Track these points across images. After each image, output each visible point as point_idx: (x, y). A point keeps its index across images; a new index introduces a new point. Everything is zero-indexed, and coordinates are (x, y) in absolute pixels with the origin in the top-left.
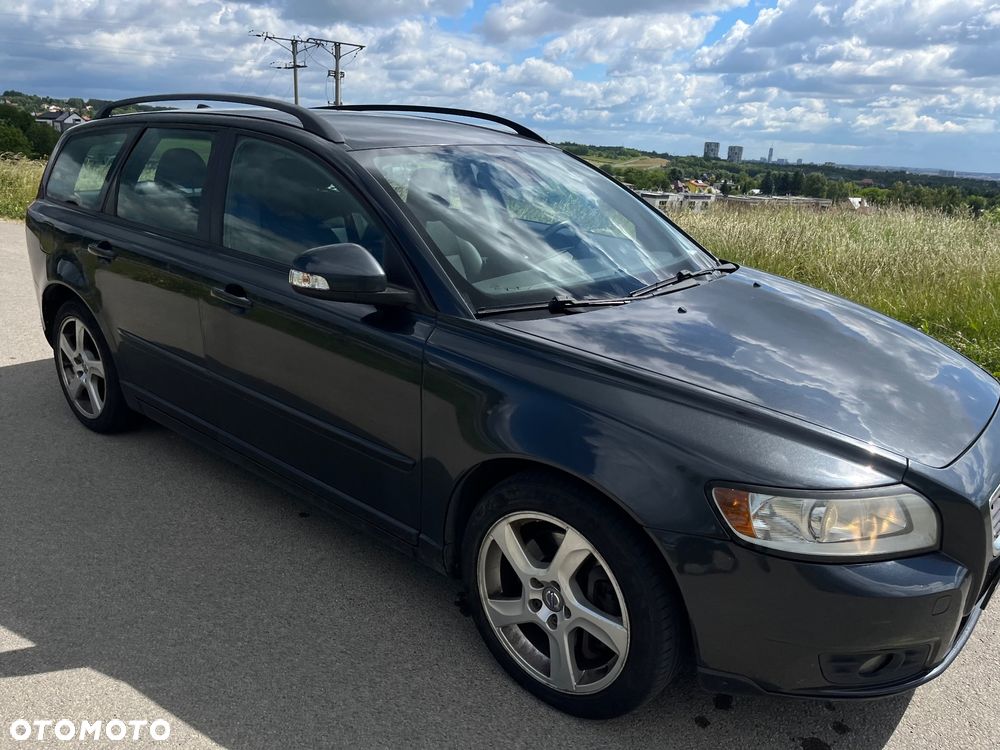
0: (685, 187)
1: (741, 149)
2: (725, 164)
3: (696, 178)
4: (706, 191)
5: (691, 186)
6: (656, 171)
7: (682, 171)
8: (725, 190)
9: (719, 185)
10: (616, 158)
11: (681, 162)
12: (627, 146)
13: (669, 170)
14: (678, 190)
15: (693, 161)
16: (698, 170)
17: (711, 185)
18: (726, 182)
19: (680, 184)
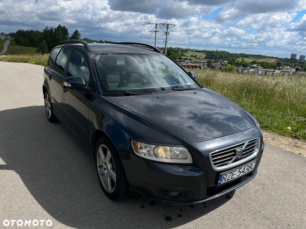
0: (283, 68)
1: (304, 56)
2: (298, 61)
3: (287, 65)
4: (290, 70)
5: (284, 68)
6: (272, 63)
7: (282, 63)
8: (297, 70)
9: (295, 68)
10: (258, 58)
11: (282, 60)
12: (263, 55)
13: (277, 63)
14: (279, 69)
15: (286, 60)
16: (288, 63)
17: (292, 68)
18: (298, 67)
19: (281, 67)
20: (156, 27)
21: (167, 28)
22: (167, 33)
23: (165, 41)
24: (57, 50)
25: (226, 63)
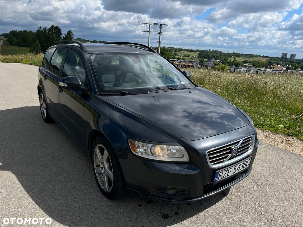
0: (274, 67)
1: (295, 55)
2: (289, 60)
3: (278, 64)
4: (281, 69)
5: (275, 67)
6: (263, 62)
7: (273, 62)
8: (288, 68)
9: (286, 67)
10: (250, 58)
11: (273, 59)
12: (254, 54)
13: (268, 62)
14: (271, 68)
15: (277, 59)
16: (279, 61)
17: (283, 67)
18: (288, 66)
19: (272, 66)
20: (149, 27)
21: (161, 28)
22: (160, 33)
23: (158, 41)
24: (52, 50)
25: (219, 62)
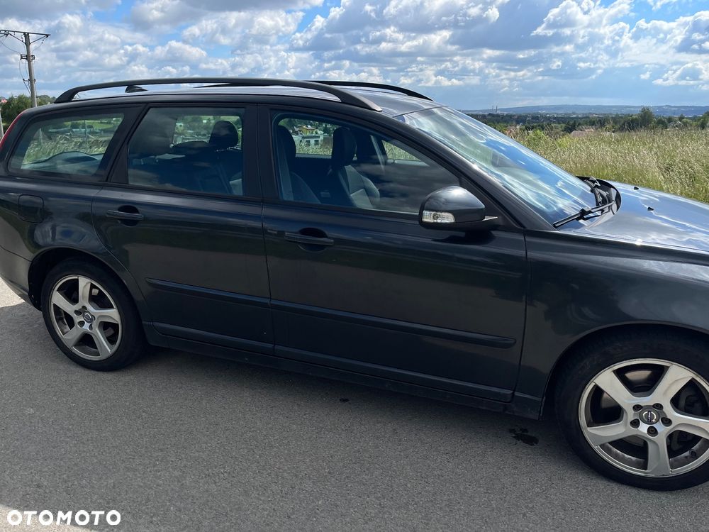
0: (300, 131)
3: (306, 124)
4: (314, 133)
5: (303, 130)
9: (322, 128)
17: (317, 128)
18: (326, 126)
21: (27, 44)
22: (28, 56)
23: (27, 78)
25: (182, 128)
